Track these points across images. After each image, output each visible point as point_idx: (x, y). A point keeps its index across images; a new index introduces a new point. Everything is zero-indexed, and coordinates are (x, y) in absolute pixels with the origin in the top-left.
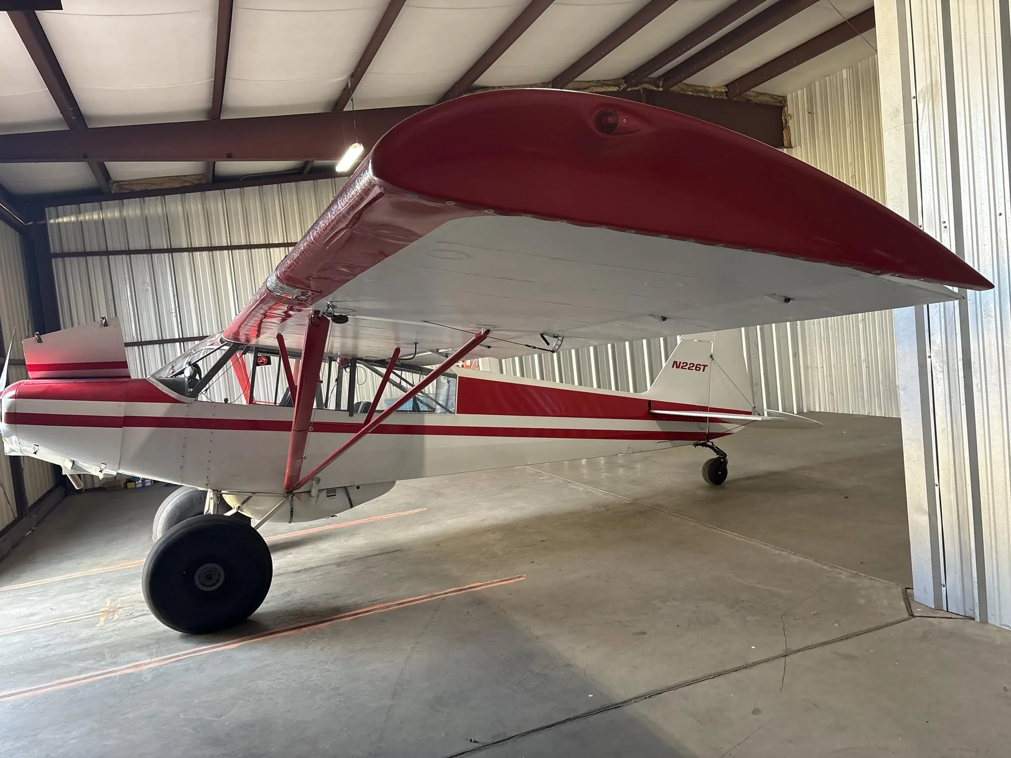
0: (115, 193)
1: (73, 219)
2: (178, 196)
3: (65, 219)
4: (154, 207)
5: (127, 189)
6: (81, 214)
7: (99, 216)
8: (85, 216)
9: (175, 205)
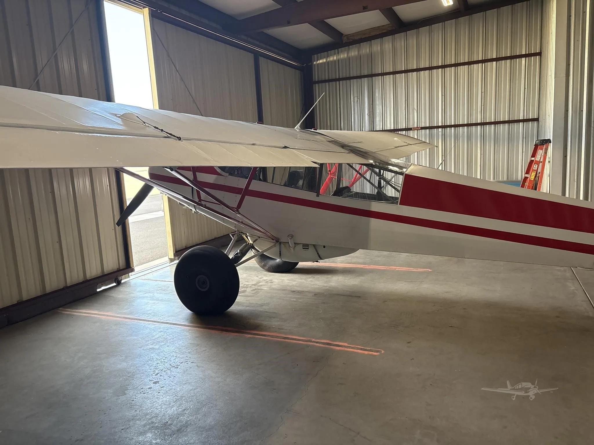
0: (345, 43)
1: (325, 60)
2: (379, 40)
3: (321, 61)
4: (365, 49)
5: (351, 39)
6: (329, 57)
7: (337, 58)
8: (330, 58)
9: (376, 46)
